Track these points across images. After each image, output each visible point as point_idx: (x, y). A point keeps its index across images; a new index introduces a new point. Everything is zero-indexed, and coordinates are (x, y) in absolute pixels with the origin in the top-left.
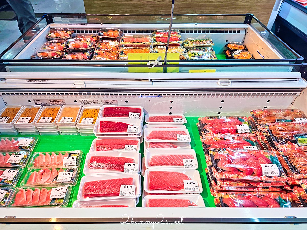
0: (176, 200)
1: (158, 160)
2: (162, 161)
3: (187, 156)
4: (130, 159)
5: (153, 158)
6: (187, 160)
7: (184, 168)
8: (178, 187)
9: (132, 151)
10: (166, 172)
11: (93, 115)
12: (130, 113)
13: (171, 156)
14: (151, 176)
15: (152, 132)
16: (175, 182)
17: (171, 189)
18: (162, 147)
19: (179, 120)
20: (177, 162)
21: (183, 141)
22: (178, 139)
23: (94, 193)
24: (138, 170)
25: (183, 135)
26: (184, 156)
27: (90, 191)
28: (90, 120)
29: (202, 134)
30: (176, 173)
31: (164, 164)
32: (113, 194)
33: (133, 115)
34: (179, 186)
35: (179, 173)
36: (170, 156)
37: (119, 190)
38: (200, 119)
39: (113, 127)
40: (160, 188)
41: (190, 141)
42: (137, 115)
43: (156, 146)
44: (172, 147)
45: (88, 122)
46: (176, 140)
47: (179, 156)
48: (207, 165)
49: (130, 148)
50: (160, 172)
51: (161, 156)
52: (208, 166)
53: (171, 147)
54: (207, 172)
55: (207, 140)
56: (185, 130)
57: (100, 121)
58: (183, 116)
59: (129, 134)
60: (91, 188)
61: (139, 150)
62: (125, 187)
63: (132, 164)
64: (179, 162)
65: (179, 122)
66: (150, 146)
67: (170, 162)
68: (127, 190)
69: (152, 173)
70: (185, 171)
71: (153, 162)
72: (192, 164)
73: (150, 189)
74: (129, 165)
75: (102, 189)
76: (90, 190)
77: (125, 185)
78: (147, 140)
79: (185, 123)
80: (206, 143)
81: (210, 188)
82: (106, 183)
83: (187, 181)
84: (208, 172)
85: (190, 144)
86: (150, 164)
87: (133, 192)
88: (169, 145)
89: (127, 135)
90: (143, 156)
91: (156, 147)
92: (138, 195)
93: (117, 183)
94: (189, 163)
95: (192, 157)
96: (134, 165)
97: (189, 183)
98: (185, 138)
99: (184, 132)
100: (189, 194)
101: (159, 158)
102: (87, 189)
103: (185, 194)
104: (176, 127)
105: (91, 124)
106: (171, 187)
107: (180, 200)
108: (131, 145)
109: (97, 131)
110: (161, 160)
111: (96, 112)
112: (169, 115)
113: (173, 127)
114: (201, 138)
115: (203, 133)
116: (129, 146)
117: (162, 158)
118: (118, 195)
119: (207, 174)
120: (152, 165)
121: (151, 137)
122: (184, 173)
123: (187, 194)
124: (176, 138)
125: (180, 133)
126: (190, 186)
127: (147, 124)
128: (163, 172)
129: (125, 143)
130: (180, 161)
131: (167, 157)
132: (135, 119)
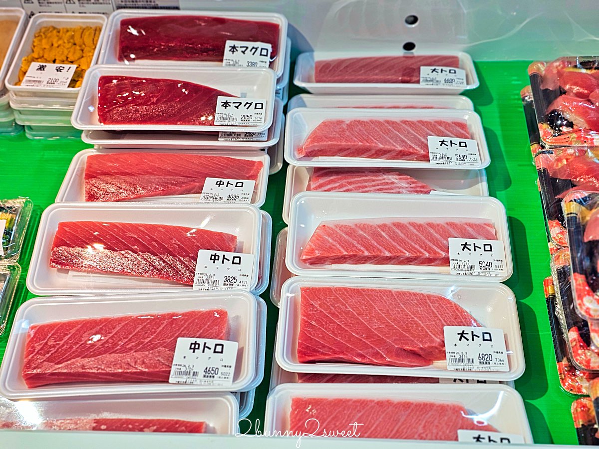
0: (406, 405)
1: (341, 241)
2: (359, 246)
3: (469, 228)
4: (220, 235)
5: (320, 232)
6: (464, 241)
7: (449, 274)
8: (420, 352)
9: (231, 205)
10: (372, 290)
11: (74, 53)
12: (229, 43)
13: (398, 225)
14: (307, 304)
15: (320, 128)
16: (409, 332)
17: (388, 359)
18: (362, 189)
19: (443, 75)
20: (420, 252)
21: (454, 165)
22: (431, 155)
23: (66, 367)
24: (252, 281)
25: (456, 140)
26: (452, 225)
27: (49, 360)
28: (58, 70)
29: (541, 133)
30: (415, 294)
31: (364, 260)
32: (142, 373)
33: (243, 52)
34: (421, 349)
35: (429, 297)
36: (394, 224)
37: (171, 359)
38: (539, 69)
39: (153, 103)
40: (342, 353)
41: (487, 162)
42: (259, 50)
43: (337, 185)
44: (404, 191)
45: (51, 82)
46: (426, 158)
47: (431, 225)
48: (552, 264)
49: (224, 191)
50: (345, 289)
51: (353, 227)
52: (555, 267)
53: (401, 190)
54: (550, 292)
55: (559, 160)
56: (466, 117)
57: (100, 76)
58: (466, 59)
59: (225, 134)
60: (53, 350)
61: (261, 199)
62: (194, 347)
63: (230, 255)
64: (429, 250)
65: (443, 82)
66: (311, 183)
67: (390, 251)
68: (201, 361)
69: (310, 294)
70: (452, 288)
71: (320, 248)
72: (487, 257)
73: (300, 357)
74: (214, 258)
75: (100, 354)
76: (47, 355)
77: (193, 340)
78: (300, 159)
79: (469, 88)
80: (555, 173)
81: (558, 361)
82: (118, 328)
83: (460, 329)
84: (554, 296)
85: (485, 178)
86: (304, 257)
87: (226, 370)
88: (393, 183)
89: (214, 135)
90: (278, 225)
91: (335, 188)
92: (250, 379)
93: (160, 332)
94: (475, 258)
95: (488, 231)
96: (237, 261)
97: (469, 336)
98: (462, 151)
99: (463, 126)
100: (467, 381)
101: (347, 234)
102: (38, 353)
103: (447, 380)
104: (429, 105)
105: (64, 88)
106: (389, 352)
107: (425, 405)
108: (231, 181)
109: (86, 117)
110: (355, 243)
111: (88, 41)
112: (400, 52)
113: (414, 105)
114: (535, 151)
115: (544, 128)
116: (220, 184)
117: (360, 235)
118: (163, 378)
119: (551, 302)
120: (316, 261)
121: (317, 146)
122: (449, 298)
123: (455, 380)
124: (422, 152)
125: (442, 128)
126: (473, 349)
127: (304, 91)
128: (358, 292)
129: (204, 171)
130: (435, 247)
131: (380, 230)
132: (253, 68)
